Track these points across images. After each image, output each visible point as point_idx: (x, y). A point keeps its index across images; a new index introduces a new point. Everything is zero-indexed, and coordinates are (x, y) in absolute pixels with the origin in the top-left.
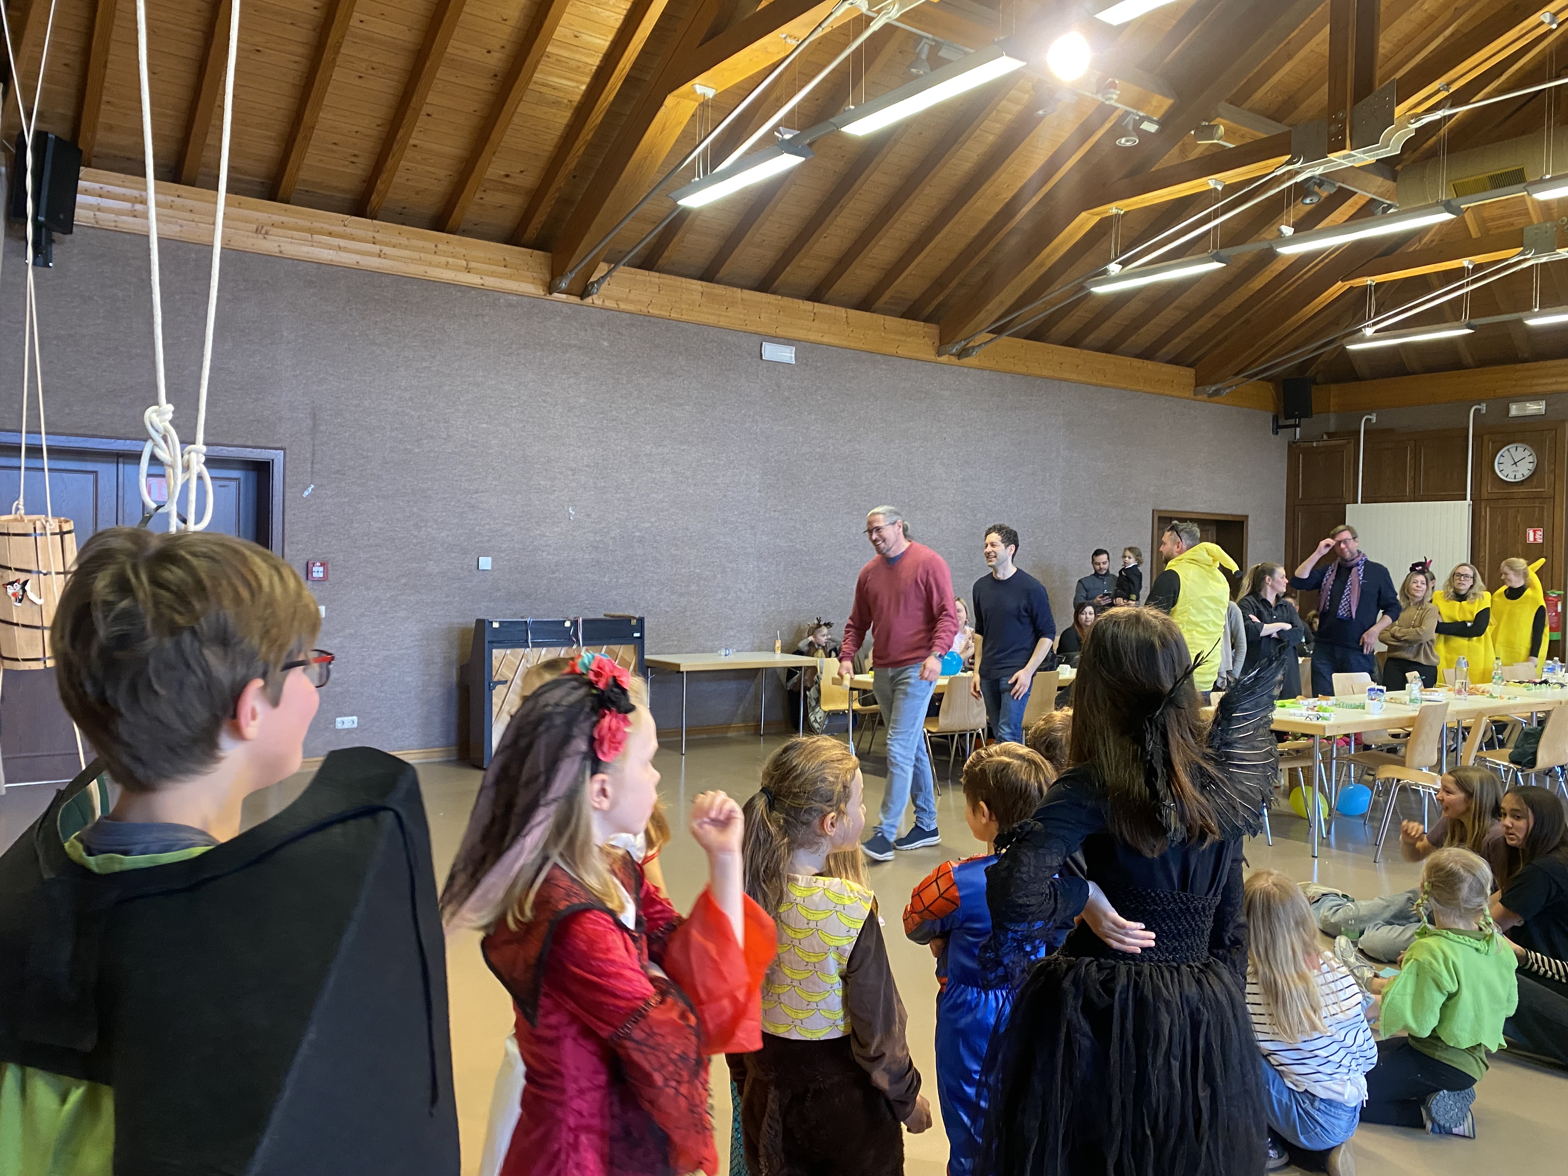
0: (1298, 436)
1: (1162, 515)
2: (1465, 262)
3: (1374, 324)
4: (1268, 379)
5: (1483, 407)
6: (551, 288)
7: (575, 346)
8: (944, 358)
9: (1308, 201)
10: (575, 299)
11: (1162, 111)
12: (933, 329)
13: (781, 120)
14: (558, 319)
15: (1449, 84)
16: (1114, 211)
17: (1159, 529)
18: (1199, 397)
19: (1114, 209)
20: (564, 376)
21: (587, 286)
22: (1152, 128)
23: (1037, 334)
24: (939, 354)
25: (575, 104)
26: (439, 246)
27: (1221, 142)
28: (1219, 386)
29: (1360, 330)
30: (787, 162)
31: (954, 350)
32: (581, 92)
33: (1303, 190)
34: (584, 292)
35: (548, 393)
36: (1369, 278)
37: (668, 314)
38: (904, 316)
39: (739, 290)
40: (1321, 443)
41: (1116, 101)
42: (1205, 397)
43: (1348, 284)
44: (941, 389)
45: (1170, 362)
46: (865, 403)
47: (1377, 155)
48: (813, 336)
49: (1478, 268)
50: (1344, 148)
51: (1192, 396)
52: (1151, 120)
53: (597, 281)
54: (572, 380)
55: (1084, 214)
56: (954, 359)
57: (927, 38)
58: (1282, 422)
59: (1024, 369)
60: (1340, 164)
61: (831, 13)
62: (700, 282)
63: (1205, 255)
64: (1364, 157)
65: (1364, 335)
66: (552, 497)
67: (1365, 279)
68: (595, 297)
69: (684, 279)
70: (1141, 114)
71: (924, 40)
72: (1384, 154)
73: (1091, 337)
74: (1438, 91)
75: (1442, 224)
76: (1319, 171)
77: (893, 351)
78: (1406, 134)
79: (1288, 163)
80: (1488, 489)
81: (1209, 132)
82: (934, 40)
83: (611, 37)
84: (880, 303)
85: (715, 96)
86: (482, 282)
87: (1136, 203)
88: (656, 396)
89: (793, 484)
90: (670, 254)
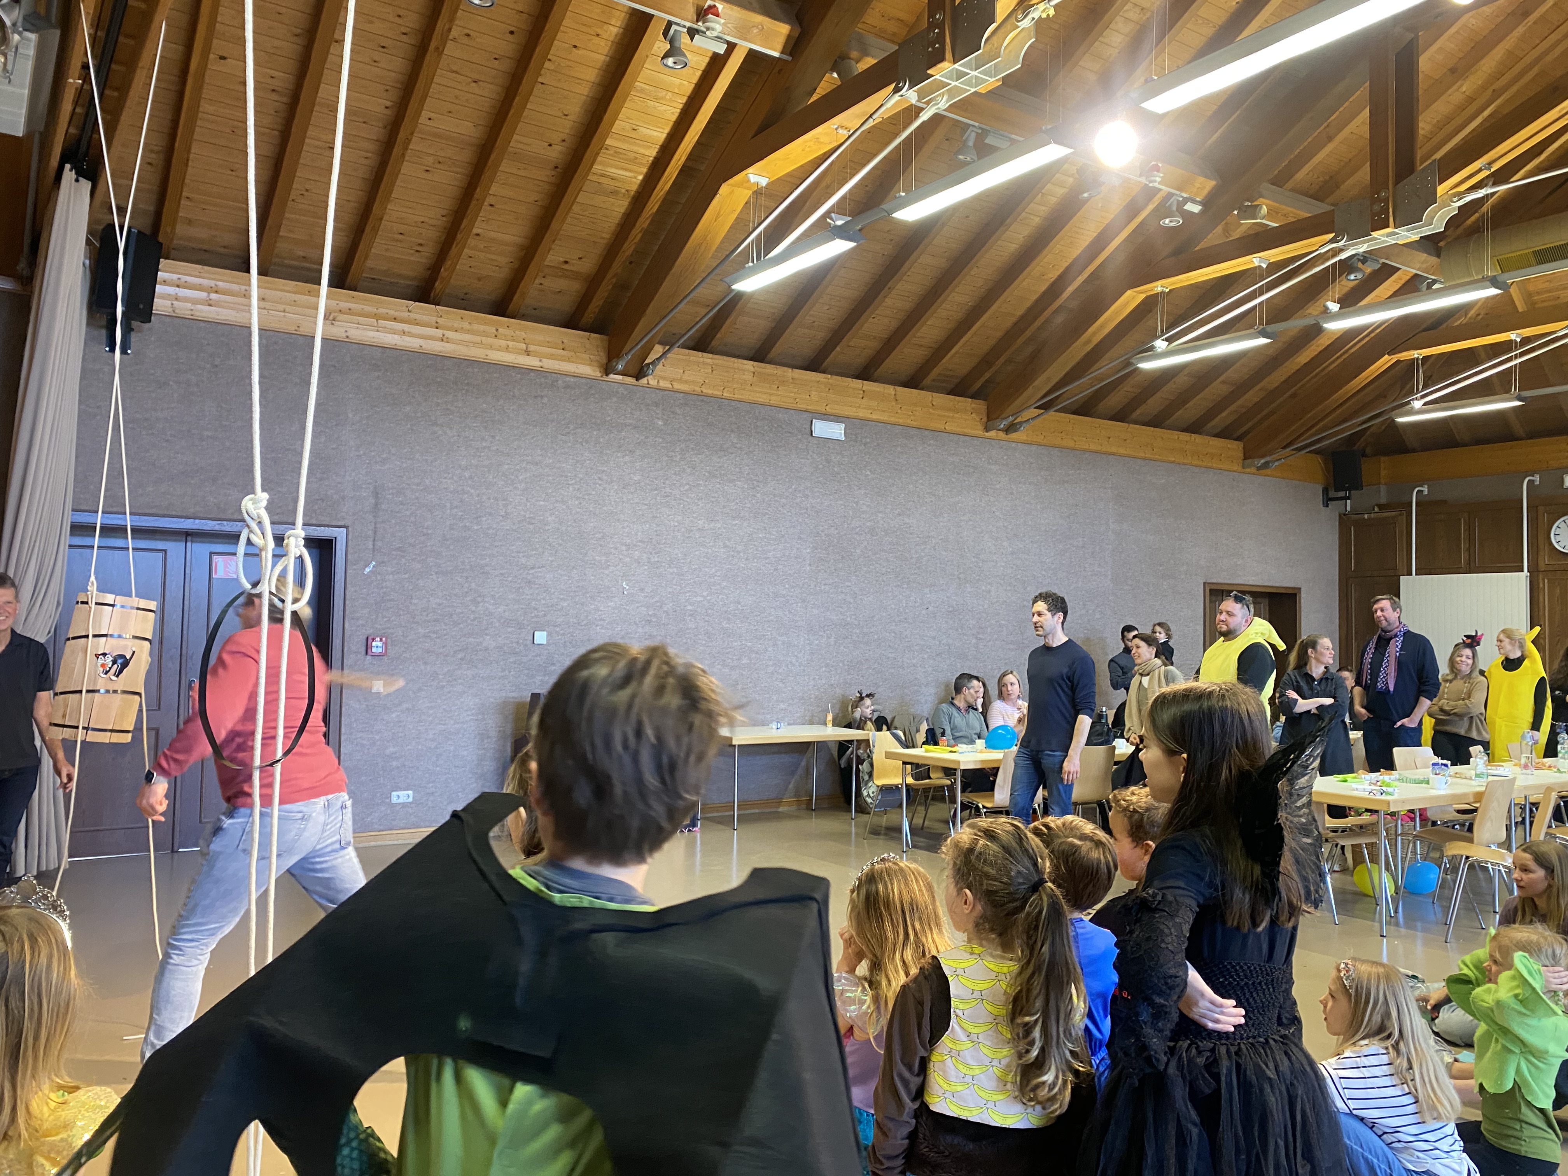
0: (1349, 509)
1: (1213, 587)
2: (1513, 336)
3: (1423, 397)
4: (1317, 452)
5: (1537, 478)
6: (607, 370)
7: (630, 425)
8: (992, 434)
9: (1352, 277)
10: (630, 380)
11: (1205, 192)
12: (980, 405)
13: (833, 206)
14: (615, 399)
15: (1490, 164)
16: (1160, 289)
17: (1211, 601)
18: (1248, 470)
19: (1159, 287)
20: (619, 455)
21: (642, 368)
22: (1196, 209)
23: (1084, 409)
24: (987, 429)
25: (632, 193)
26: (500, 330)
27: (1264, 221)
28: (1268, 459)
29: (1408, 403)
30: (839, 247)
31: (1002, 426)
32: (639, 182)
33: (1346, 266)
34: (639, 374)
35: (604, 471)
36: (1416, 352)
37: (721, 393)
38: (952, 392)
39: (790, 370)
40: (1372, 515)
41: (1159, 183)
42: (1253, 470)
43: (1395, 358)
44: (989, 463)
45: (1217, 435)
46: (914, 478)
47: (1421, 232)
48: (862, 413)
49: (1526, 341)
50: (1388, 227)
51: (1240, 469)
52: (1194, 201)
53: (653, 363)
54: (627, 458)
55: (1129, 293)
56: (1002, 435)
57: (974, 126)
58: (1332, 494)
59: (1071, 444)
60: (1384, 242)
61: (882, 105)
62: (752, 363)
63: (1252, 331)
64: (1408, 235)
65: (1412, 408)
66: (607, 572)
67: (1412, 352)
68: (650, 377)
69: (736, 360)
70: (1185, 195)
71: (971, 128)
72: (1427, 231)
73: (1138, 412)
74: (1480, 170)
75: (1488, 298)
76: (1362, 248)
77: (941, 426)
78: (1449, 212)
79: (1332, 241)
80: (1545, 561)
81: (1253, 211)
82: (980, 128)
83: (667, 130)
84: (927, 381)
85: (768, 184)
86: (540, 364)
87: (1181, 281)
88: (709, 472)
89: (843, 557)
90: (723, 336)
